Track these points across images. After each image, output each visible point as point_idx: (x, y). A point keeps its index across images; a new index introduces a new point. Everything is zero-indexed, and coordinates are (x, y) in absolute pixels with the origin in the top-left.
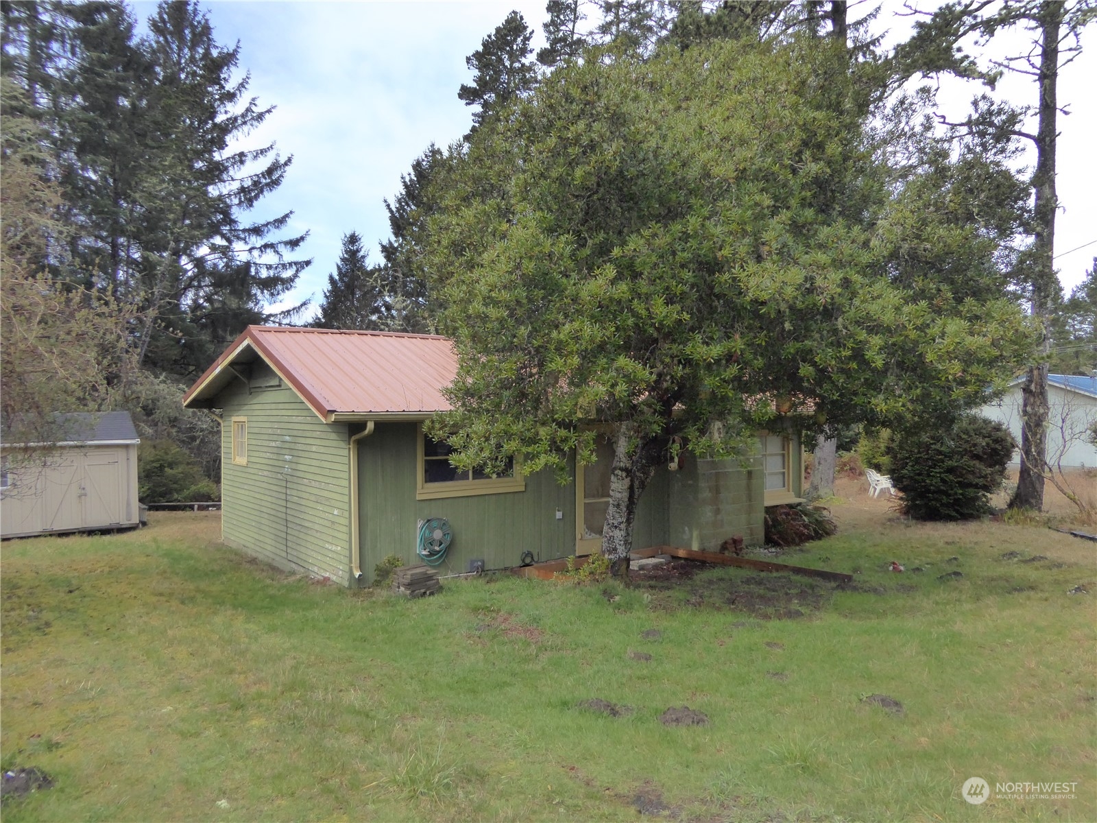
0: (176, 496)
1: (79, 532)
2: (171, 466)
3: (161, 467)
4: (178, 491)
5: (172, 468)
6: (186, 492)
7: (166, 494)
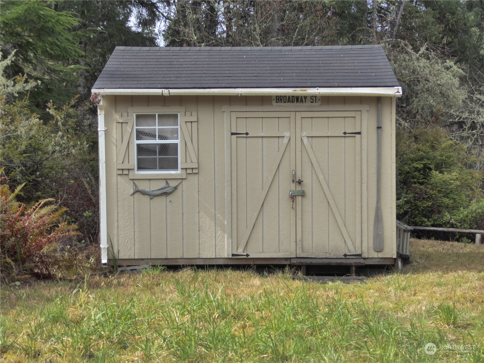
0: (447, 216)
1: (291, 266)
2: (439, 167)
3: (426, 169)
4: (452, 209)
5: (441, 172)
6: (463, 213)
7: (432, 212)
